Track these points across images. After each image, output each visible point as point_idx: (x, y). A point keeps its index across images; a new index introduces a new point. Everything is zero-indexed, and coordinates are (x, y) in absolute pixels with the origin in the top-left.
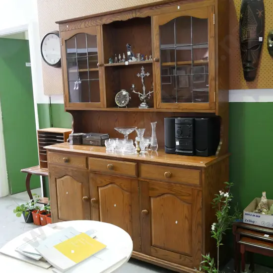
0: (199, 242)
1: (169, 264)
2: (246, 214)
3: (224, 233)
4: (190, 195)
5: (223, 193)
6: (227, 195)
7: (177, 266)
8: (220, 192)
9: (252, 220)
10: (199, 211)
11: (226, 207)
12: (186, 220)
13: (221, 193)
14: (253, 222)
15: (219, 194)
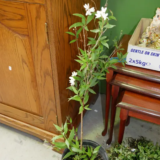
0: (50, 99)
1: (14, 122)
2: (132, 51)
3: (92, 92)
4: (22, 18)
5: (93, 10)
6: (102, 14)
7: (25, 126)
8: (86, 6)
9: (142, 61)
10: (43, 50)
11: (100, 43)
12: (25, 66)
13: (89, 10)
14: (144, 64)
15: (84, 12)
